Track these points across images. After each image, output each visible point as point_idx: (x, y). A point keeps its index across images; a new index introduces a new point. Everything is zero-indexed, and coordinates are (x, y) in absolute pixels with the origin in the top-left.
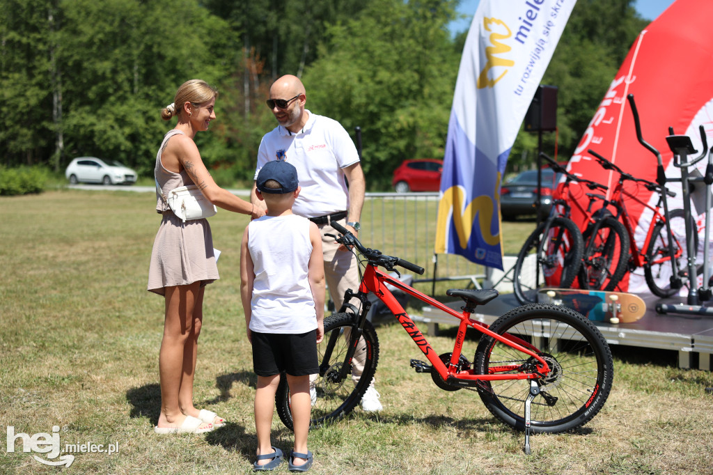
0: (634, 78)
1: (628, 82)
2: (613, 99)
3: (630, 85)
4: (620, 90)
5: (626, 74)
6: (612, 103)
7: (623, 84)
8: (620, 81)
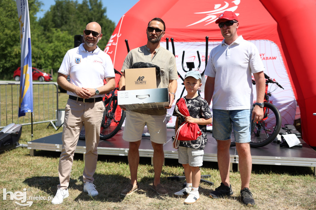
0: (121, 34)
1: (118, 36)
2: (112, 43)
3: (119, 37)
4: (115, 39)
5: (117, 33)
6: (112, 45)
7: (116, 37)
8: (115, 36)
